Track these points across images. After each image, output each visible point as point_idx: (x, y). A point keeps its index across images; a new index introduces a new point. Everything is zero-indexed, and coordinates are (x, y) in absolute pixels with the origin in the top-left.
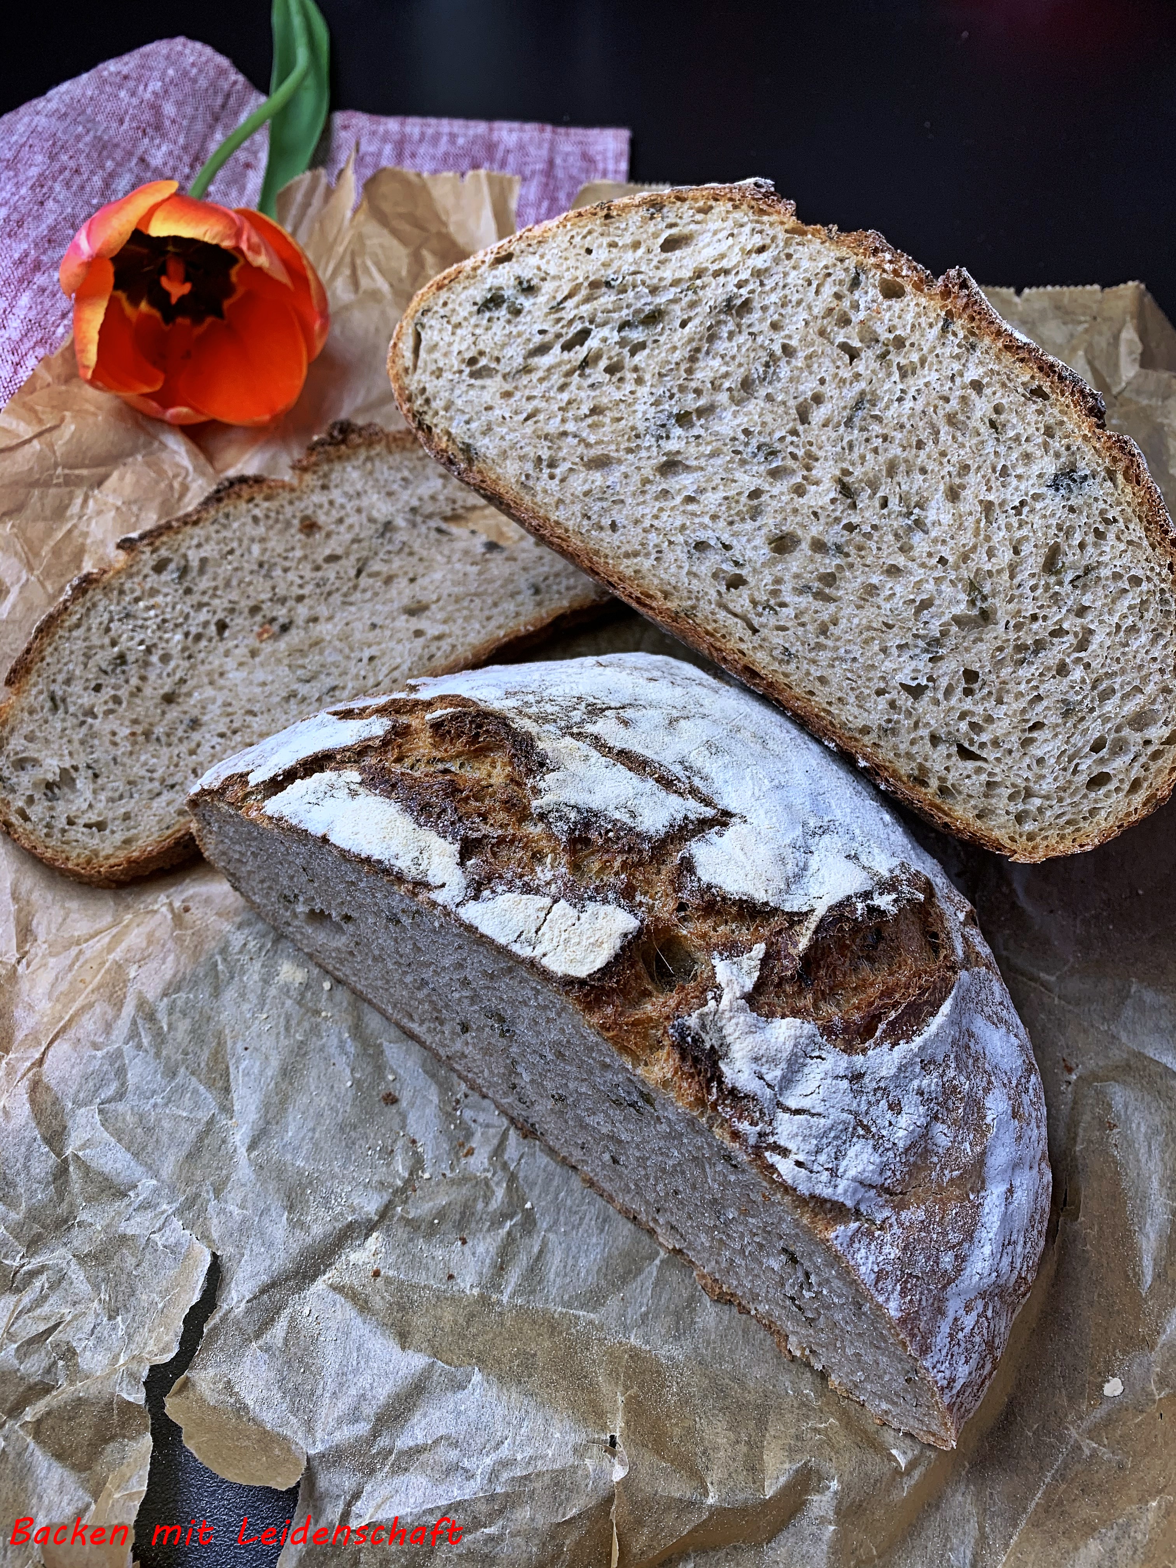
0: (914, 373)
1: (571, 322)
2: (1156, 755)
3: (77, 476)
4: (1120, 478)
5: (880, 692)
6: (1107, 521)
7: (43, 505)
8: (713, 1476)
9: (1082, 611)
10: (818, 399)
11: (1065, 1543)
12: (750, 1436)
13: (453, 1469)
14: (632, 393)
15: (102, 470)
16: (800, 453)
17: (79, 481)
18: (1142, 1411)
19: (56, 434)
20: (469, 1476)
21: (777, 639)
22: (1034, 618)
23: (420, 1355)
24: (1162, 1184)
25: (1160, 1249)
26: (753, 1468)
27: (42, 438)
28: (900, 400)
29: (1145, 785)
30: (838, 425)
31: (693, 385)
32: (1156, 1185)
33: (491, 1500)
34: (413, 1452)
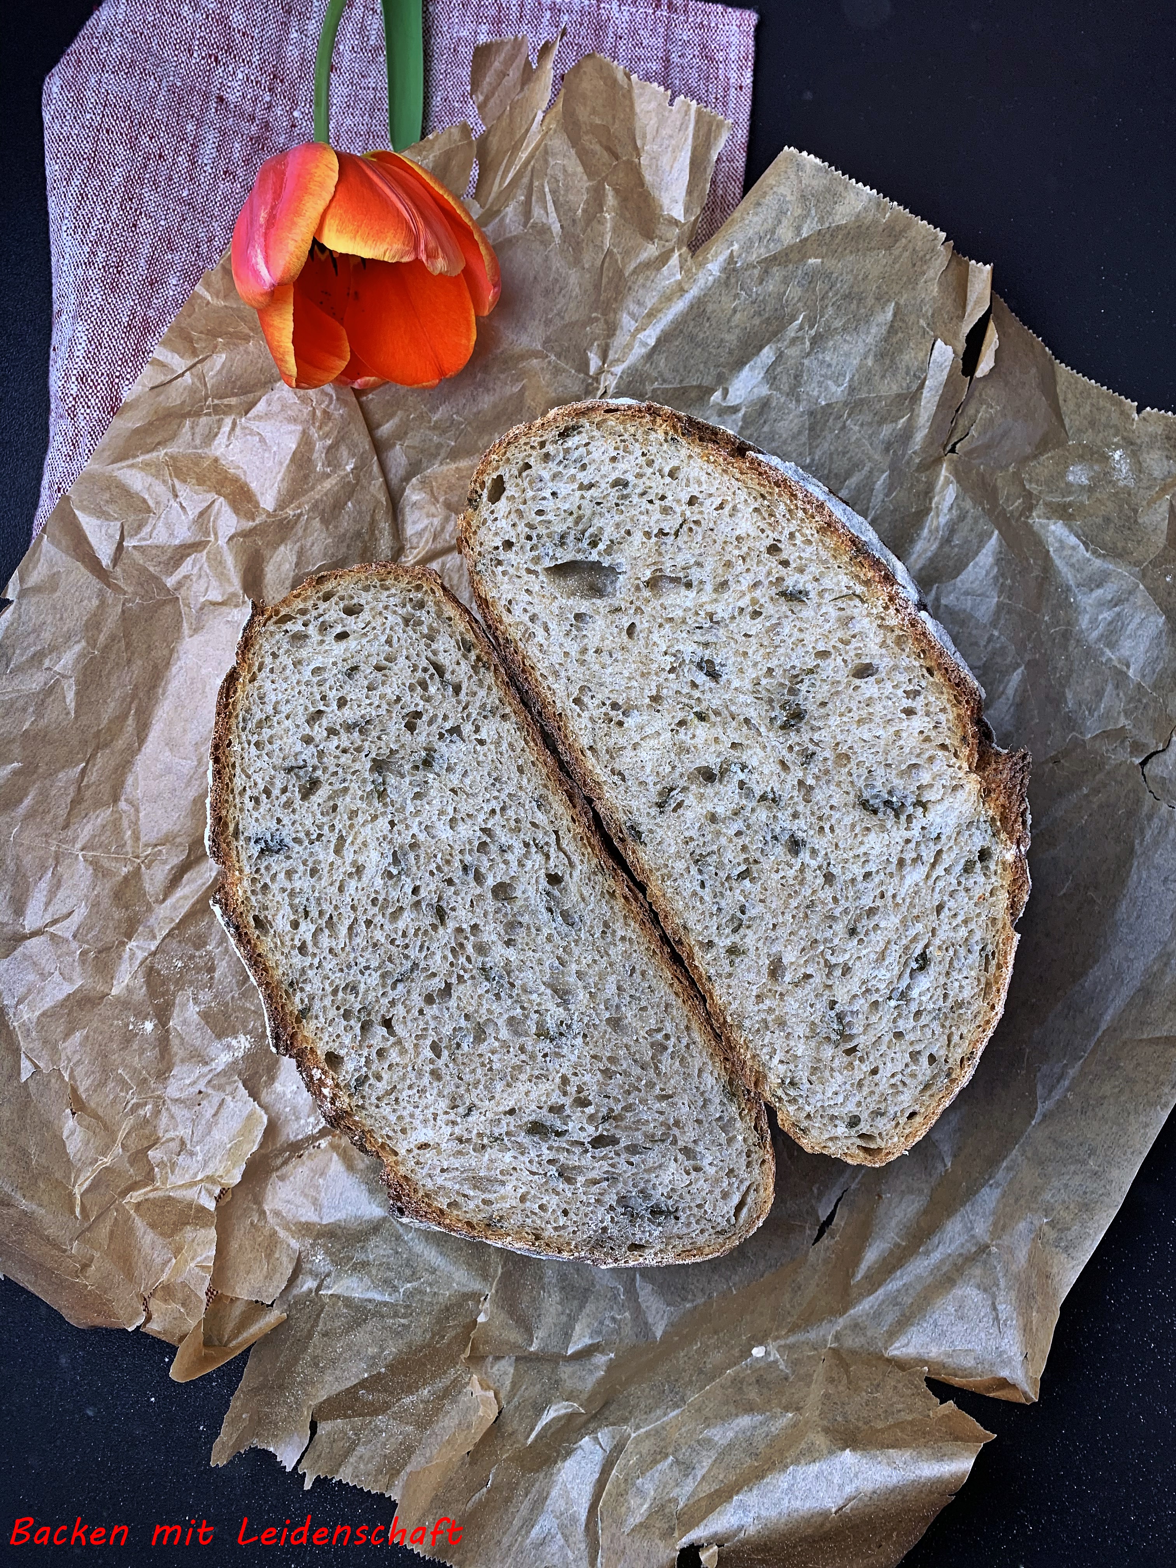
0: (347, 985)
1: (603, 1158)
2: (304, 612)
4: (231, 828)
5: (481, 742)
6: (257, 800)
8: (540, 1334)
9: (308, 740)
10: (429, 999)
11: (733, 1410)
12: (571, 1310)
13: (386, 1282)
14: (575, 1074)
16: (462, 960)
18: (815, 1349)
21: (541, 818)
22: (345, 751)
23: (379, 1208)
24: (898, 1223)
26: (566, 1334)
28: (367, 968)
29: (320, 594)
30: (425, 969)
31: (523, 1057)
32: (893, 1223)
33: (407, 1307)
34: (365, 1264)
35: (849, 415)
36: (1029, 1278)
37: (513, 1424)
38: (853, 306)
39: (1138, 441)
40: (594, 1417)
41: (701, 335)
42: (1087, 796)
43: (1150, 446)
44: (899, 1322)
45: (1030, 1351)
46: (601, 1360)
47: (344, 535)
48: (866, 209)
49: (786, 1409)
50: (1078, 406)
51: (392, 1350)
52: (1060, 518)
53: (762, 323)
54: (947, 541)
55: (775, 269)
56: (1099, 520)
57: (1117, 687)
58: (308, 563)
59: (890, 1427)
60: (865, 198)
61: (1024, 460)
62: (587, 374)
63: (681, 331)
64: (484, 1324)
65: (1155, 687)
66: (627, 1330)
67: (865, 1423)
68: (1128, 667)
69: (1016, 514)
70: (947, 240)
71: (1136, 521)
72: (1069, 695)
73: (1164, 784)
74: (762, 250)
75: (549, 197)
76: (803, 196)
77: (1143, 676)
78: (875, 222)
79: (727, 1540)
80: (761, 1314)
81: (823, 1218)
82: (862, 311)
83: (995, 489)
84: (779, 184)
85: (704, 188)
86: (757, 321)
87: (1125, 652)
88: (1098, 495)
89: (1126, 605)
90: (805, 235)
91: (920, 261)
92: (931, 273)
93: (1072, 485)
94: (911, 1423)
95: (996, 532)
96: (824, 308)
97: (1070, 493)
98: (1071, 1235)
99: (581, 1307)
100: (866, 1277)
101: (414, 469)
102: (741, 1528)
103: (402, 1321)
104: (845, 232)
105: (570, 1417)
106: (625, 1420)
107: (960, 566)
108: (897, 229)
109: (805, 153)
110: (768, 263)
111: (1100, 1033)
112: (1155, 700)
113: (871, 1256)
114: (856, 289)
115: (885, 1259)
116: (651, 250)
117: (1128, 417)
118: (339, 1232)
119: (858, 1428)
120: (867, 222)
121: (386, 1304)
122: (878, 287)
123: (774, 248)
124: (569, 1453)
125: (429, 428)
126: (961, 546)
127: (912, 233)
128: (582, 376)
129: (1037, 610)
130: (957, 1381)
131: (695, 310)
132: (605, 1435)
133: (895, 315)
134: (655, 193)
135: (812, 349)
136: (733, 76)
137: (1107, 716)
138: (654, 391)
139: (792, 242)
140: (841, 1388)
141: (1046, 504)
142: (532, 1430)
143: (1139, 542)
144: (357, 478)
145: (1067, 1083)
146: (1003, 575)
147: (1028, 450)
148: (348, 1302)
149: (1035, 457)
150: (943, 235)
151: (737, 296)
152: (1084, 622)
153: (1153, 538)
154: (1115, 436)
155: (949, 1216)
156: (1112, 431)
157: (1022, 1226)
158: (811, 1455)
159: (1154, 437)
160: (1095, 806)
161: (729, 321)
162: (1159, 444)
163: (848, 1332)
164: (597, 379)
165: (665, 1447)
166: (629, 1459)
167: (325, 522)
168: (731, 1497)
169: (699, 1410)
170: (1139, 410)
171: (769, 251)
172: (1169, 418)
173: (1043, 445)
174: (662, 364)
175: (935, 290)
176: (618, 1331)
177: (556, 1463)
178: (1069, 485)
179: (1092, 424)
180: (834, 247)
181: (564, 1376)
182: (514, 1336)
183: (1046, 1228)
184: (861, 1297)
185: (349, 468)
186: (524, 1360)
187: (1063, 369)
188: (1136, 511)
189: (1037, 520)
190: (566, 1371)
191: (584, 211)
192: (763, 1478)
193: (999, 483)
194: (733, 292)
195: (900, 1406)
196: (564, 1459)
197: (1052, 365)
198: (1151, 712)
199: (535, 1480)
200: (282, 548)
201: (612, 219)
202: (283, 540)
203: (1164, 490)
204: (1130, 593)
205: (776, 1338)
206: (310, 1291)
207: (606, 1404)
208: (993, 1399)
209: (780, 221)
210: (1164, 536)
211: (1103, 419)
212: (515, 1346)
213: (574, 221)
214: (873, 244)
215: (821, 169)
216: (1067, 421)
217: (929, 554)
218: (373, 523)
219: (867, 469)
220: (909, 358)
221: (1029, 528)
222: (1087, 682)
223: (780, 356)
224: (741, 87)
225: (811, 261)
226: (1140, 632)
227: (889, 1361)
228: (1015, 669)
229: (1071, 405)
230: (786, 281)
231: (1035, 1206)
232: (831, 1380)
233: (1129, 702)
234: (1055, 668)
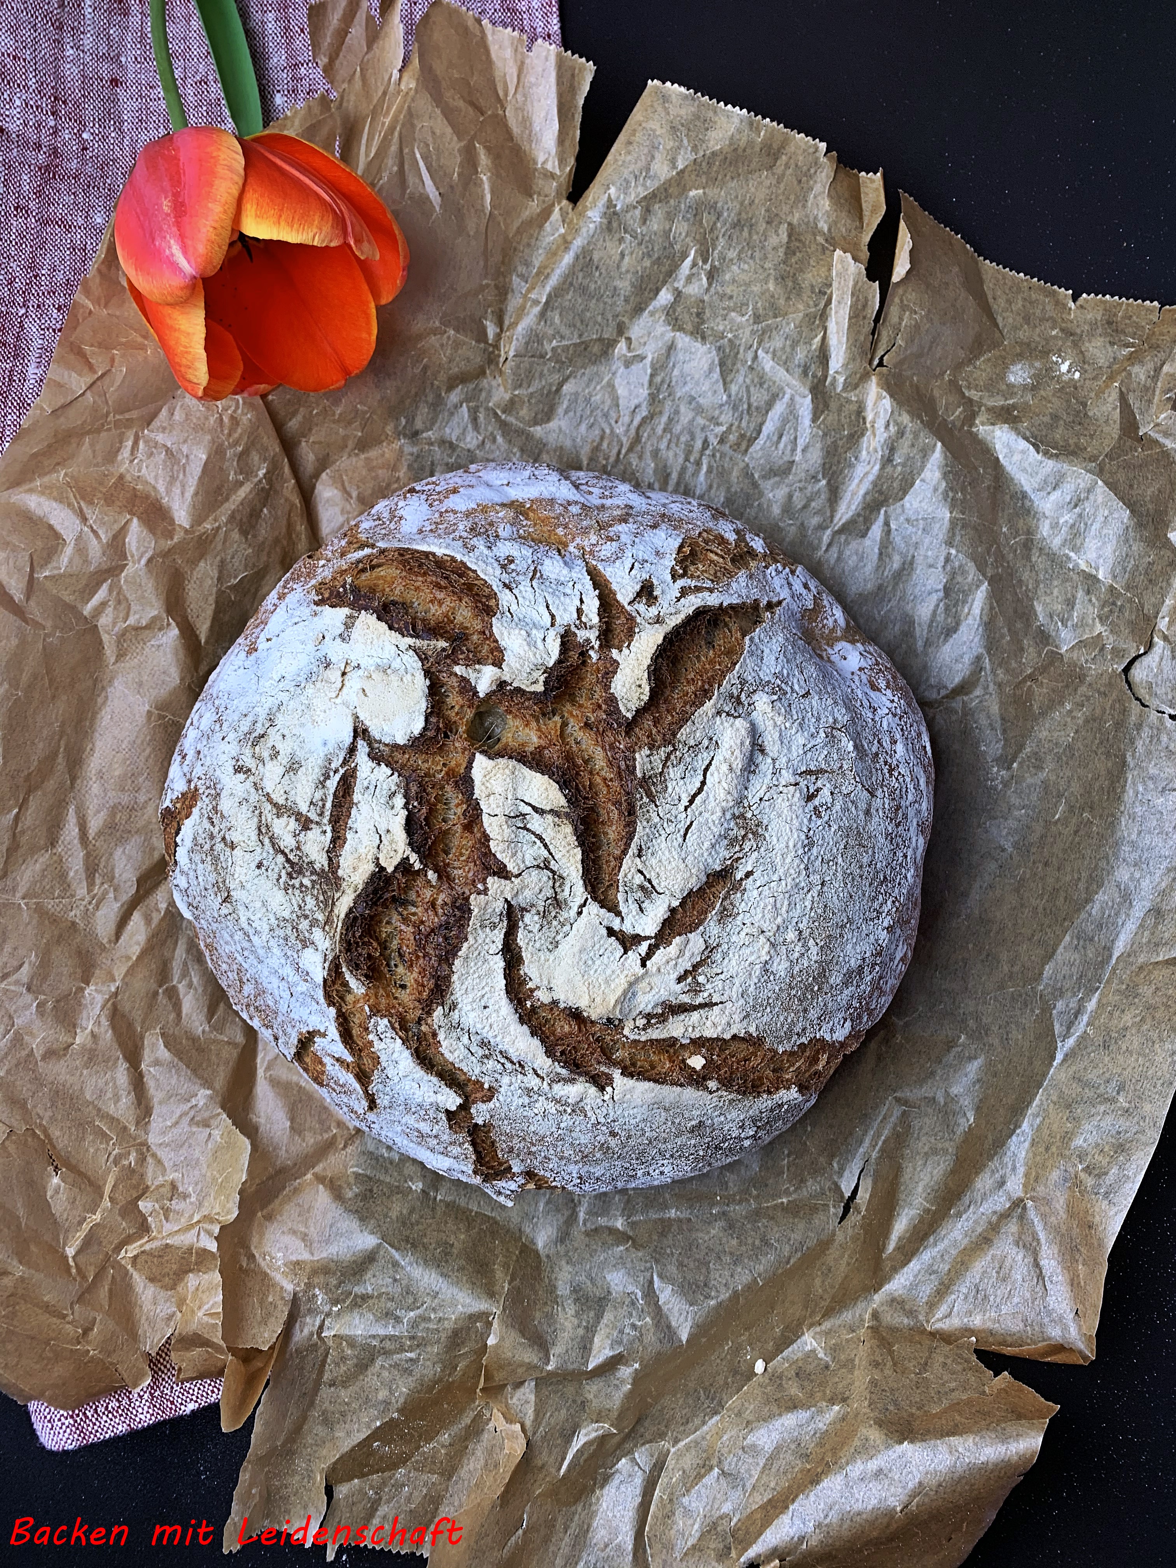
3: (127, 420)
7: (94, 452)
8: (557, 1350)
11: (775, 1409)
12: (588, 1322)
13: (388, 1314)
15: (152, 407)
17: (129, 424)
18: (853, 1331)
19: (107, 380)
20: (398, 1320)
23: (372, 1236)
24: (925, 1187)
25: (906, 1231)
26: (585, 1348)
27: (94, 388)
32: (920, 1189)
33: (412, 1338)
34: (365, 1298)
35: (760, 344)
36: (1070, 1229)
37: (543, 1457)
38: (745, 233)
39: (1078, 331)
40: (627, 1437)
41: (592, 286)
42: (1070, 711)
43: (1091, 335)
44: (938, 1292)
45: (1080, 1307)
46: (626, 1372)
47: (263, 543)
48: (739, 131)
49: (832, 1401)
50: (1009, 302)
51: (403, 1389)
52: (1005, 422)
53: (653, 264)
54: (887, 461)
55: (657, 206)
56: (1047, 419)
57: (1088, 592)
58: (230, 577)
59: (945, 1411)
60: (736, 121)
61: (958, 367)
62: (486, 342)
63: (571, 284)
64: (497, 1346)
65: (1128, 588)
66: (650, 1337)
67: (918, 1409)
68: (1097, 569)
69: (958, 424)
70: (828, 150)
71: (1086, 414)
72: (1039, 608)
73: (1150, 688)
74: (640, 189)
75: (421, 164)
76: (672, 128)
77: (1115, 577)
78: (751, 143)
79: (789, 1554)
80: (793, 1303)
81: (847, 1194)
82: (755, 237)
83: (932, 400)
84: (647, 119)
85: (574, 135)
86: (647, 263)
87: (1092, 555)
88: (1042, 393)
89: (1087, 504)
90: (680, 167)
91: (804, 177)
92: (818, 188)
93: (1014, 386)
94: (969, 1402)
95: (939, 444)
96: (715, 240)
97: (1013, 395)
98: (1110, 1178)
99: (599, 1317)
100: (898, 1248)
101: (323, 464)
102: (802, 1539)
103: (409, 1355)
104: (721, 157)
105: (603, 1440)
106: (662, 1436)
107: (907, 485)
108: (775, 146)
109: (668, 84)
110: (647, 203)
111: (1114, 961)
112: (1130, 601)
113: (900, 1226)
114: (744, 216)
115: (915, 1227)
116: (534, 206)
117: (1065, 306)
118: (332, 1265)
119: (913, 1415)
120: (743, 144)
121: (391, 1338)
122: (767, 211)
123: (652, 185)
124: (606, 1479)
125: (334, 422)
126: (904, 465)
127: (791, 149)
128: (482, 345)
129: (994, 522)
130: (1009, 1351)
131: (581, 260)
132: (643, 1456)
133: (790, 236)
134: (525, 146)
135: (710, 284)
136: (539, 24)
137: (1082, 624)
138: (554, 349)
139: (669, 176)
140: (887, 1372)
141: (989, 410)
142: (563, 1459)
143: (1091, 436)
144: (270, 482)
145: (1085, 1018)
146: (951, 489)
147: (962, 354)
148: (351, 1342)
149: (969, 361)
150: (823, 146)
151: (621, 240)
152: (1045, 529)
153: (1106, 429)
154: (1053, 329)
155: (977, 1174)
156: (1048, 324)
157: (1055, 1175)
158: (866, 1450)
159: (1093, 325)
160: (1080, 722)
161: (618, 267)
162: (1099, 331)
163: (885, 1308)
164: (496, 346)
165: (708, 1459)
166: (670, 1477)
167: (244, 533)
168: (787, 1508)
169: (739, 1414)
170: (1075, 298)
171: (646, 188)
172: (1106, 302)
173: (977, 348)
174: (557, 320)
175: (826, 204)
176: (640, 1339)
177: (593, 1491)
178: (1010, 386)
179: (1027, 319)
180: (713, 174)
181: (590, 1396)
182: (530, 1356)
183: (1082, 1175)
184: (895, 1270)
185: (261, 473)
186: (544, 1382)
187: (988, 266)
188: (1085, 405)
189: (982, 429)
190: (592, 1390)
191: (459, 175)
192: (818, 1483)
193: (936, 393)
194: (617, 236)
195: (953, 1385)
196: (602, 1487)
197: (977, 263)
198: (1127, 614)
199: (574, 1514)
200: (202, 564)
201: (489, 179)
202: (202, 556)
203: (1111, 378)
204: (1089, 491)
205: (811, 1325)
206: (312, 1334)
207: (639, 1421)
208: (1048, 1363)
209: (653, 157)
210: (1117, 426)
211: (1038, 312)
212: (531, 1367)
213: (452, 187)
214: (753, 165)
215: (686, 97)
216: (1000, 320)
217: (871, 477)
218: (290, 526)
219: (787, 396)
220: (811, 277)
221: (974, 437)
222: (1056, 592)
223: (678, 294)
224: (549, 36)
225: (692, 193)
226: (1105, 531)
227: (933, 1334)
228: (978, 587)
229: (1002, 302)
230: (670, 217)
231: (1067, 1153)
232: (876, 1364)
233: (1103, 606)
234: (1020, 581)
